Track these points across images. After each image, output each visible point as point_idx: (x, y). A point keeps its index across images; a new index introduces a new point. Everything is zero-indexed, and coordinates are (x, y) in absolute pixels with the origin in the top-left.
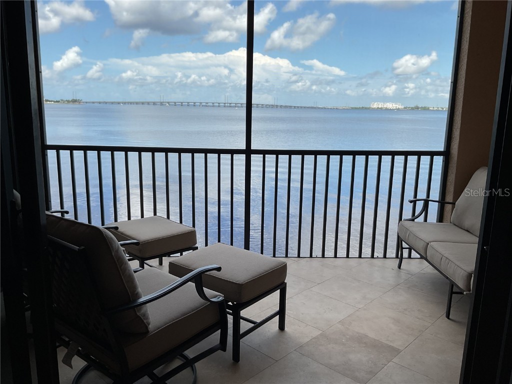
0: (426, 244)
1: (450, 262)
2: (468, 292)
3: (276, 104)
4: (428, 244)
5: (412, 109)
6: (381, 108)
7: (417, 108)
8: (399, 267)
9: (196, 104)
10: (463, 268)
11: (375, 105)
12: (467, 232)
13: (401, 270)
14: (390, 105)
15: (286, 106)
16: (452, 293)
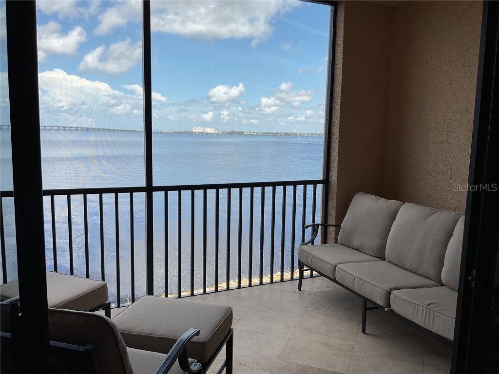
0: (333, 267)
1: (365, 282)
2: (389, 309)
3: (97, 127)
4: (336, 266)
5: (229, 133)
6: (202, 133)
7: (233, 133)
8: (300, 288)
9: (4, 127)
10: (380, 287)
11: (197, 130)
12: (356, 251)
13: (302, 292)
14: (210, 130)
15: (108, 129)
16: (366, 309)
